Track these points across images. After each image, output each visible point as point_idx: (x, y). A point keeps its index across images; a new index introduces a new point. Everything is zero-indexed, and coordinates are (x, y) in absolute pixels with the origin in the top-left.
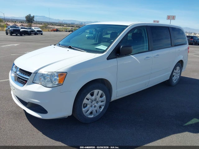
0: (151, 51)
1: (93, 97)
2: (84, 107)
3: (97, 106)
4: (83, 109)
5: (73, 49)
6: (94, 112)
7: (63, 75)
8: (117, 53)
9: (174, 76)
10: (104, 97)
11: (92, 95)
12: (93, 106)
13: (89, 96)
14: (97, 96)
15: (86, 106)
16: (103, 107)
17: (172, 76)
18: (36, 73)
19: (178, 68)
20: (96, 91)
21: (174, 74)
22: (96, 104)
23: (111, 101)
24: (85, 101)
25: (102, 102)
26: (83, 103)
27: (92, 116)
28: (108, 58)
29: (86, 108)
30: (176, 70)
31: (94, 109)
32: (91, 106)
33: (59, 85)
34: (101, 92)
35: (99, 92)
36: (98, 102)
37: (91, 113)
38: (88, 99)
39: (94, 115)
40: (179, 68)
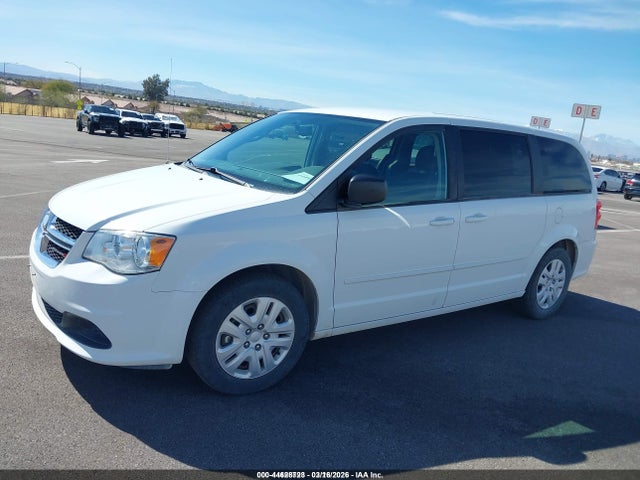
0: (457, 200)
1: (254, 319)
2: (223, 345)
3: (267, 345)
4: (219, 351)
5: (221, 177)
6: (255, 363)
8: (340, 197)
9: (544, 289)
10: (291, 320)
11: (251, 310)
12: (253, 345)
13: (238, 312)
14: (266, 316)
15: (231, 341)
16: (284, 354)
17: (533, 286)
18: (94, 231)
19: (557, 263)
20: (263, 302)
21: (541, 281)
22: (261, 341)
23: (314, 338)
24: (227, 326)
25: (280, 336)
26: (222, 330)
27: (247, 376)
28: (310, 210)
29: (229, 350)
30: (549, 269)
31: (255, 356)
32: (246, 345)
33: (149, 270)
34: (278, 306)
35: (272, 305)
36: (268, 334)
37: (245, 365)
38: (237, 324)
39: (254, 374)
40: (560, 263)
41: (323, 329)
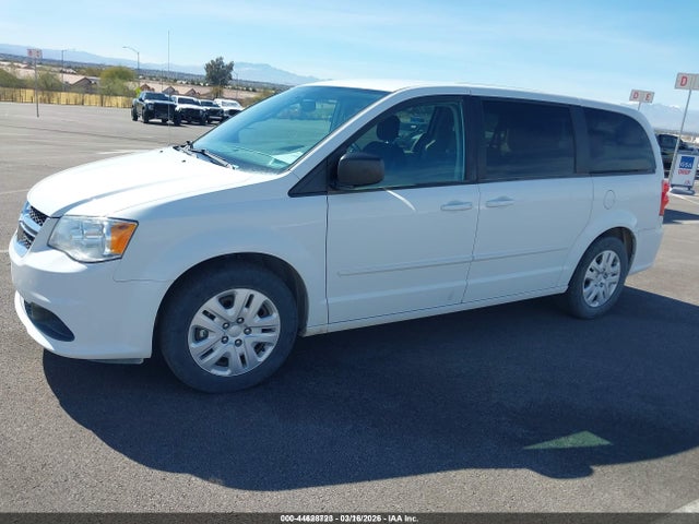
0: (476, 182)
1: (231, 313)
2: (197, 339)
3: (249, 341)
4: (192, 345)
6: (235, 359)
7: (124, 229)
8: (330, 177)
9: (592, 284)
10: (275, 315)
11: (228, 303)
12: (232, 340)
13: (213, 304)
14: (245, 309)
15: (206, 336)
16: (269, 350)
17: (578, 279)
18: (57, 217)
19: (609, 255)
20: (241, 294)
21: (588, 274)
22: (242, 336)
23: (307, 335)
24: (199, 319)
25: (264, 331)
26: (193, 324)
27: (226, 373)
28: (294, 193)
29: (204, 345)
30: (599, 262)
31: (235, 353)
32: (224, 340)
33: (110, 258)
34: (260, 298)
35: (251, 297)
36: (249, 329)
37: (223, 362)
38: (212, 317)
39: (234, 371)
40: (613, 254)
41: (316, 324)
